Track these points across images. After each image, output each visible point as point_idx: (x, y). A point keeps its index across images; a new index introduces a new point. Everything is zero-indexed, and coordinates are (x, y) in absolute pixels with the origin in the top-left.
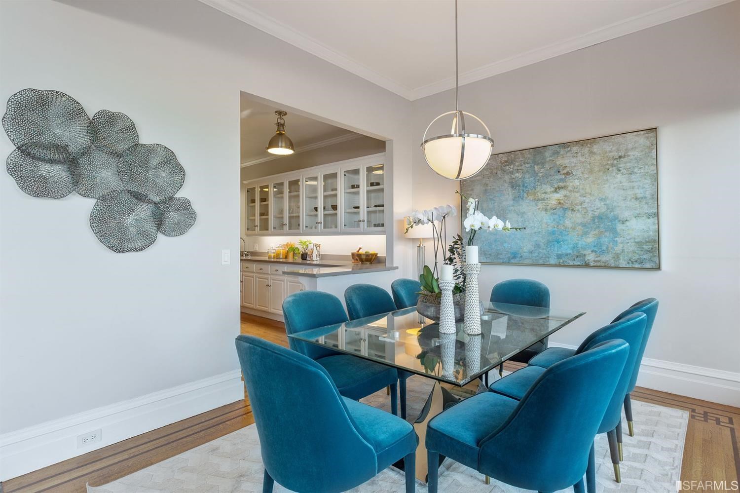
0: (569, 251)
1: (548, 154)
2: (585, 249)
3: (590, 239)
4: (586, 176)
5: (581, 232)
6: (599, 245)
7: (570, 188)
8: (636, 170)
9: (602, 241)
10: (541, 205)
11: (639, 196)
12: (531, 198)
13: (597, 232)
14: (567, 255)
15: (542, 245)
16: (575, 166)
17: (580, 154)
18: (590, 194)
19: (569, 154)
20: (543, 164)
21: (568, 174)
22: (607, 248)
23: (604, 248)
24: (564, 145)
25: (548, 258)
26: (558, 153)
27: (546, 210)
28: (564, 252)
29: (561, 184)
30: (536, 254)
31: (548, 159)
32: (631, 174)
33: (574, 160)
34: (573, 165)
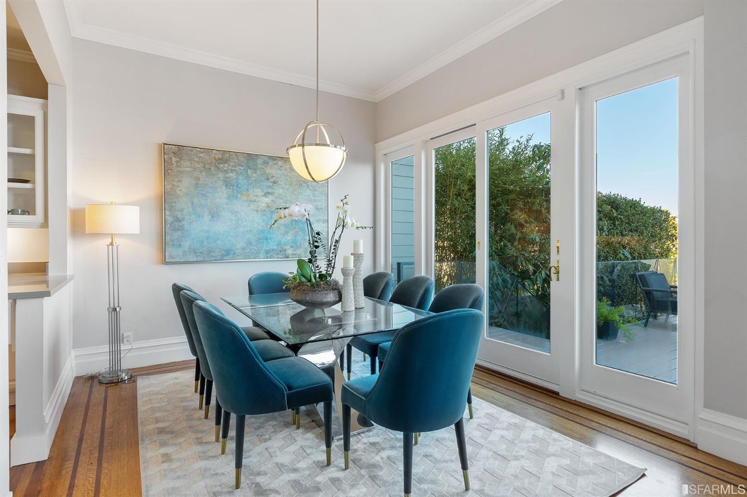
0: (275, 247)
1: (259, 162)
2: (285, 245)
3: (289, 237)
4: (288, 187)
5: (283, 232)
6: (295, 242)
7: (276, 195)
8: (317, 189)
9: (297, 238)
10: (253, 207)
11: (319, 207)
12: (244, 198)
13: (293, 232)
14: (273, 250)
15: (254, 242)
16: (280, 177)
17: (283, 168)
18: (290, 201)
19: (276, 166)
20: (255, 170)
21: (275, 182)
22: (300, 244)
23: (298, 244)
24: (273, 158)
25: (258, 253)
26: (267, 163)
27: (257, 211)
28: (271, 247)
29: (270, 190)
30: (248, 251)
31: (259, 166)
32: (314, 190)
33: (279, 172)
34: (278, 176)
